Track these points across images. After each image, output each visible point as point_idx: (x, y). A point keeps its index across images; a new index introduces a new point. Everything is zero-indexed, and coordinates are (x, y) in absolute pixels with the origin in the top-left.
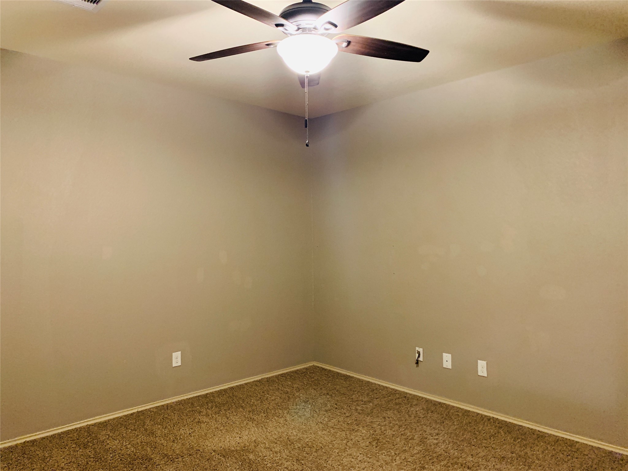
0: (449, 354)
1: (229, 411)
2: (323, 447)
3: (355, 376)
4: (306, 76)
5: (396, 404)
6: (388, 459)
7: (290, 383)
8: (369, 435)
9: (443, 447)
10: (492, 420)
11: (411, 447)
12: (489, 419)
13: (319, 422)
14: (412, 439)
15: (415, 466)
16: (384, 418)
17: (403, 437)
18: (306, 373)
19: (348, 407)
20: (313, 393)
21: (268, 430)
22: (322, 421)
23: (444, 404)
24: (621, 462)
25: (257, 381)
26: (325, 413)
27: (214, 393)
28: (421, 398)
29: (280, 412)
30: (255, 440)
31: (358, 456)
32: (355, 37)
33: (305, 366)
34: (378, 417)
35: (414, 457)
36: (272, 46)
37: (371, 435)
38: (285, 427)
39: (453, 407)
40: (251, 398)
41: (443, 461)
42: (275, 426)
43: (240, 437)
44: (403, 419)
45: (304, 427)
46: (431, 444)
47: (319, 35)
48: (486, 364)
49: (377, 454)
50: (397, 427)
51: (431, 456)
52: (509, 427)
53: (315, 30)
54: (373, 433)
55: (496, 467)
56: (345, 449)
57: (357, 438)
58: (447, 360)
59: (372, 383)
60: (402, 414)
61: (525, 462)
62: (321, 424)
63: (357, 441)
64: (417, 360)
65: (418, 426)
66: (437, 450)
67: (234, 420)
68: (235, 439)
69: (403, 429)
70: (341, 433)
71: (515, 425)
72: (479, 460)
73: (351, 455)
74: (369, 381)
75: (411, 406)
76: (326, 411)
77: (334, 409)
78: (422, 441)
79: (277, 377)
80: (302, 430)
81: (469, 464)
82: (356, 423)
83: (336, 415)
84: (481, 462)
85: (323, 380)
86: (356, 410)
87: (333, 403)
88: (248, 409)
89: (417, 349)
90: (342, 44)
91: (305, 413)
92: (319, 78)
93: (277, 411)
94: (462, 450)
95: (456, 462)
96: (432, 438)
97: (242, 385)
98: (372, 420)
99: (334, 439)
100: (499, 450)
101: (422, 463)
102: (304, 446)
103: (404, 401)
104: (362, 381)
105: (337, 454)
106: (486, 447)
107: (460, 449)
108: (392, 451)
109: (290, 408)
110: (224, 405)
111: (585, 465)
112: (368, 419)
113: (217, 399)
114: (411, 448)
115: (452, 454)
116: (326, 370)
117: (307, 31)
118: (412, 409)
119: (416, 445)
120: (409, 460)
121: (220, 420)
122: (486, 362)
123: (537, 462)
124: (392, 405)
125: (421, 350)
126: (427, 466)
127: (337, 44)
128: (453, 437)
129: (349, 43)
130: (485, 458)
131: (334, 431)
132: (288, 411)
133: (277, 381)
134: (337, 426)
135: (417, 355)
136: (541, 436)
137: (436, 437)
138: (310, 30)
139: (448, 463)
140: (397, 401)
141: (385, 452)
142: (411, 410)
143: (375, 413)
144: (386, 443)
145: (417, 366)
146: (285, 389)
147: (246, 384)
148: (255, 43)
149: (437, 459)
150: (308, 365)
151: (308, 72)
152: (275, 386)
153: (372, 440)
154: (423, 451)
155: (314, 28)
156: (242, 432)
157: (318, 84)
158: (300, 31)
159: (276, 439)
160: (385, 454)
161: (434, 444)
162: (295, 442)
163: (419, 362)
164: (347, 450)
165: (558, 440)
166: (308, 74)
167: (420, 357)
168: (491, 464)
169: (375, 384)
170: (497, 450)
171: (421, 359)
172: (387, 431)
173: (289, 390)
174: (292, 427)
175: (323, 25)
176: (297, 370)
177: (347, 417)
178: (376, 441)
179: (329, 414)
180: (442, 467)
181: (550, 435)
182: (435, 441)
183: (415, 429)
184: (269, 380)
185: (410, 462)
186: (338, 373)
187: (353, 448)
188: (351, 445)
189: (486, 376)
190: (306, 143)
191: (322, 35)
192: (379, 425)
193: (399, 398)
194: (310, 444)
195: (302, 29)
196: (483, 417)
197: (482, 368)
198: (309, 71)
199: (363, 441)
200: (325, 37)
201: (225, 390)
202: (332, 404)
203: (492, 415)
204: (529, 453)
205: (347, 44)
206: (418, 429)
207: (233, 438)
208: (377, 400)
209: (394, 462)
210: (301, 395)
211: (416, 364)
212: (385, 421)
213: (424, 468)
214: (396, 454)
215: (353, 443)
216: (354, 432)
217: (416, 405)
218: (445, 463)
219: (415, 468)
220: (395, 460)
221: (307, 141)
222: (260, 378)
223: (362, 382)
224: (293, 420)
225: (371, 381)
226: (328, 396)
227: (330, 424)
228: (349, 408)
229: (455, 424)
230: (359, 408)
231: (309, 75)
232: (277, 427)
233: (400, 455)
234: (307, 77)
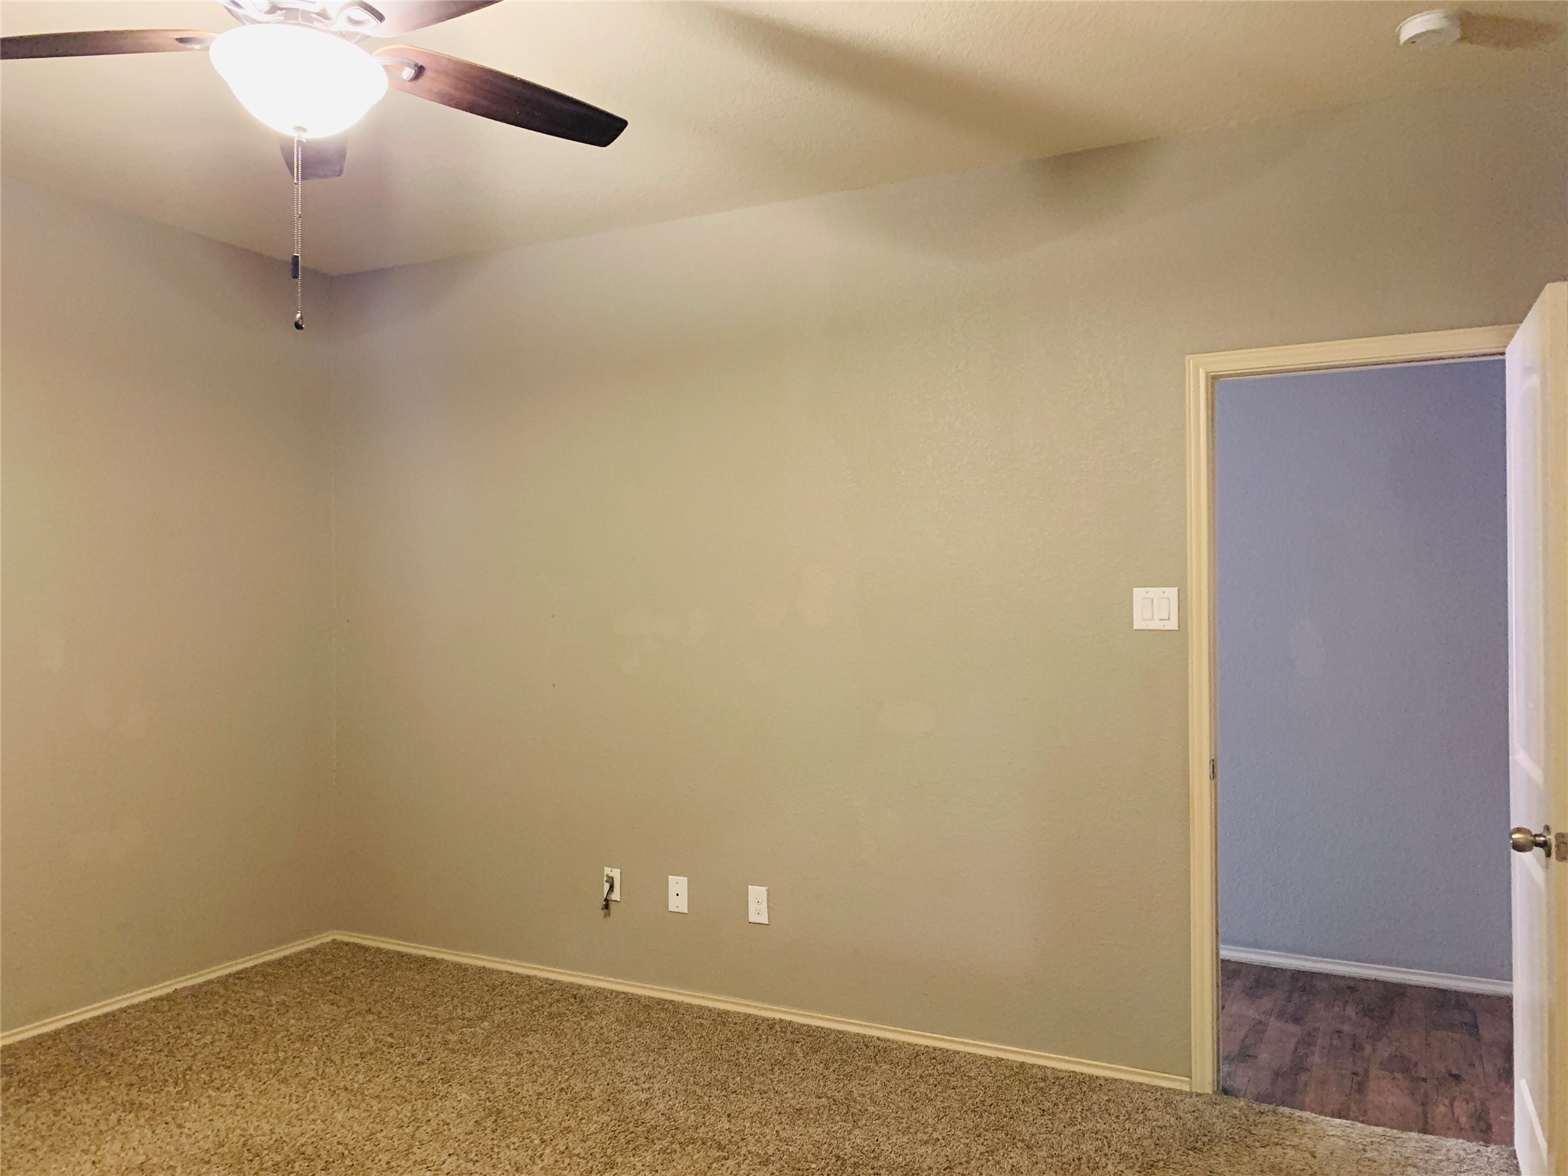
0: (682, 878)
1: (63, 1093)
2: (346, 1152)
3: (446, 957)
4: (296, 139)
5: (551, 1016)
6: (522, 1157)
7: (260, 994)
8: (477, 1101)
9: (661, 1106)
10: (778, 1027)
11: (582, 1119)
12: (772, 1024)
13: (338, 1089)
14: (589, 1097)
15: (590, 1165)
16: (518, 1054)
17: (564, 1096)
18: (310, 963)
19: (424, 1038)
20: (328, 1014)
21: (186, 1131)
22: (348, 1085)
23: (671, 1001)
24: (1042, 1084)
25: (161, 999)
26: (358, 1062)
27: (17, 1045)
28: (614, 994)
29: (226, 1073)
30: (142, 1163)
31: (444, 1163)
32: (435, 57)
33: (311, 945)
34: (502, 1053)
35: (589, 1143)
36: (197, 47)
37: (481, 1102)
38: (237, 1115)
39: (691, 1006)
40: (138, 1048)
41: (659, 1139)
42: (206, 1117)
43: (94, 1162)
44: (566, 1051)
45: (295, 1106)
46: (634, 1103)
47: (334, 33)
48: (766, 893)
49: (496, 1150)
50: (549, 1073)
51: (632, 1133)
52: (814, 1039)
53: (323, 20)
54: (487, 1096)
55: (783, 1134)
56: (408, 1152)
57: (442, 1116)
58: (678, 893)
59: (492, 971)
60: (565, 1040)
61: (847, 1113)
62: (343, 1094)
63: (441, 1123)
64: (606, 900)
65: (603, 1064)
66: (648, 1115)
67: (78, 1114)
68: (77, 1169)
69: (567, 1076)
70: (399, 1109)
71: (828, 1032)
72: (745, 1126)
73: (424, 1161)
74: (484, 967)
75: (589, 1017)
76: (362, 1056)
77: (384, 1049)
78: (612, 1099)
79: (223, 981)
80: (287, 1117)
81: (721, 1138)
82: (443, 1077)
83: (388, 1063)
84: (749, 1129)
85: (358, 976)
86: (446, 1042)
87: (383, 1032)
88: (126, 1079)
89: (607, 871)
90: (401, 70)
91: (301, 1069)
92: (342, 155)
93: (216, 1075)
94: (707, 1107)
95: (692, 1138)
96: (636, 1088)
97: (113, 1014)
98: (485, 1064)
99: (379, 1127)
100: (790, 1095)
101: (608, 1153)
102: (292, 1156)
103: (570, 1008)
104: (462, 968)
105: (386, 1166)
106: (761, 1092)
107: (703, 1105)
108: (534, 1136)
109: (258, 1060)
110: (47, 1076)
111: (971, 1101)
112: (476, 1063)
113: (28, 1063)
114: (583, 1121)
115: (683, 1120)
116: (366, 949)
117: (300, 20)
118: (591, 1024)
119: (595, 1111)
120: (576, 1152)
121: (31, 1122)
122: (765, 888)
123: (871, 1109)
124: (541, 1020)
125: (616, 874)
126: (619, 1160)
127: (386, 67)
128: (688, 1080)
129: (420, 71)
130: (759, 1118)
131: (380, 1105)
132: (251, 1070)
133: (222, 992)
134: (389, 1092)
135: (607, 886)
136: (881, 1050)
137: (646, 1086)
138: (307, 16)
139: (672, 1143)
140: (554, 1009)
141: (516, 1140)
142: (589, 1025)
143: (495, 1044)
144: (521, 1116)
145: (607, 915)
146: (244, 1012)
147: (123, 1010)
148: (142, 29)
149: (646, 1138)
150: (318, 943)
151: (304, 130)
152: (217, 1005)
153: (483, 1114)
154: (613, 1122)
155: (317, 14)
156: (102, 1147)
157: (340, 173)
158: (279, 15)
159: (207, 1151)
160: (517, 1145)
161: (640, 1103)
162: (265, 1152)
163: (612, 905)
164: (415, 1149)
165: (917, 1054)
166: (305, 137)
167: (612, 891)
168: (772, 1130)
169: (500, 972)
170: (787, 1095)
171: (616, 896)
172: (525, 1088)
173: (256, 1014)
174: (259, 1113)
175: (342, 10)
176: (285, 958)
177: (420, 1063)
178: (493, 1118)
179: (370, 1062)
180: (657, 1156)
181: (901, 1046)
182: (644, 1096)
183: (596, 1072)
184: (197, 994)
185: (578, 1155)
186: (401, 955)
187: (431, 1143)
188: (426, 1138)
189: (767, 923)
190: (294, 321)
191: (344, 35)
192: (506, 1074)
193: (558, 1001)
194: (310, 1150)
195: (284, 11)
196: (757, 1022)
197: (758, 905)
198: (303, 126)
199: (459, 1120)
200: (356, 43)
201: (55, 1035)
202: (380, 1035)
203: (778, 1016)
204: (855, 1092)
205: (414, 71)
206: (602, 1071)
207: (70, 1167)
208: (503, 1011)
209: (539, 1162)
210: (292, 1021)
211: (603, 909)
212: (519, 1063)
213: (612, 1165)
214: (543, 1141)
215: (433, 1130)
216: (436, 1102)
217: (603, 1012)
218: (666, 1145)
219: (592, 1167)
220: (541, 1156)
221: (299, 315)
222: (170, 990)
223: (466, 970)
224: (263, 1092)
225: (488, 965)
226: (370, 1017)
227: (373, 1089)
228: (425, 1041)
229: (694, 1046)
230: (452, 1038)
231: (306, 139)
232: (215, 1117)
233: (554, 1143)
234: (300, 143)
